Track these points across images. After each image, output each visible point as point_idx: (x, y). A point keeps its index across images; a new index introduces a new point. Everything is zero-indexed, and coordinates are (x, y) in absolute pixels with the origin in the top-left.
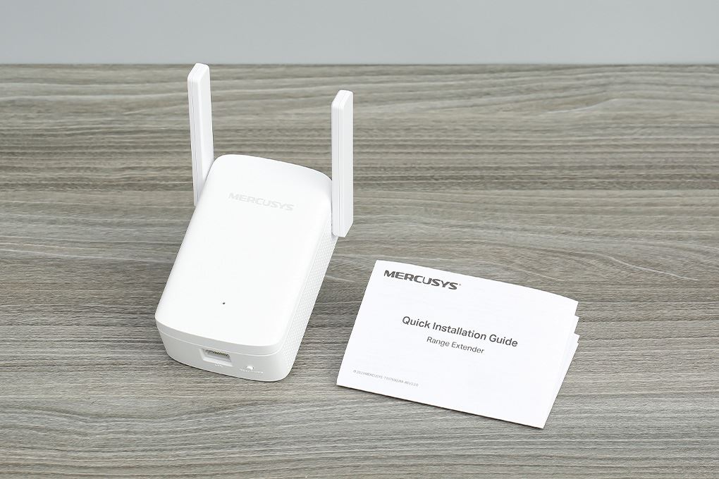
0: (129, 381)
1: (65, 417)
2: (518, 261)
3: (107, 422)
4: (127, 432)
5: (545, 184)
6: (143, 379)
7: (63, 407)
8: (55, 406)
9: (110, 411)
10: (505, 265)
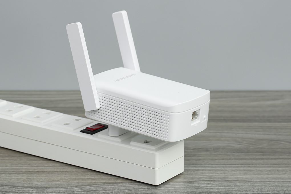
0: (45, 176)
1: (11, 187)
2: (245, 142)
3: (32, 189)
4: (43, 192)
5: (256, 121)
6: (52, 176)
7: (10, 184)
8: (6, 184)
9: (34, 186)
10: (238, 143)
